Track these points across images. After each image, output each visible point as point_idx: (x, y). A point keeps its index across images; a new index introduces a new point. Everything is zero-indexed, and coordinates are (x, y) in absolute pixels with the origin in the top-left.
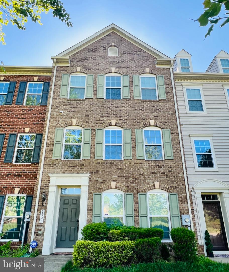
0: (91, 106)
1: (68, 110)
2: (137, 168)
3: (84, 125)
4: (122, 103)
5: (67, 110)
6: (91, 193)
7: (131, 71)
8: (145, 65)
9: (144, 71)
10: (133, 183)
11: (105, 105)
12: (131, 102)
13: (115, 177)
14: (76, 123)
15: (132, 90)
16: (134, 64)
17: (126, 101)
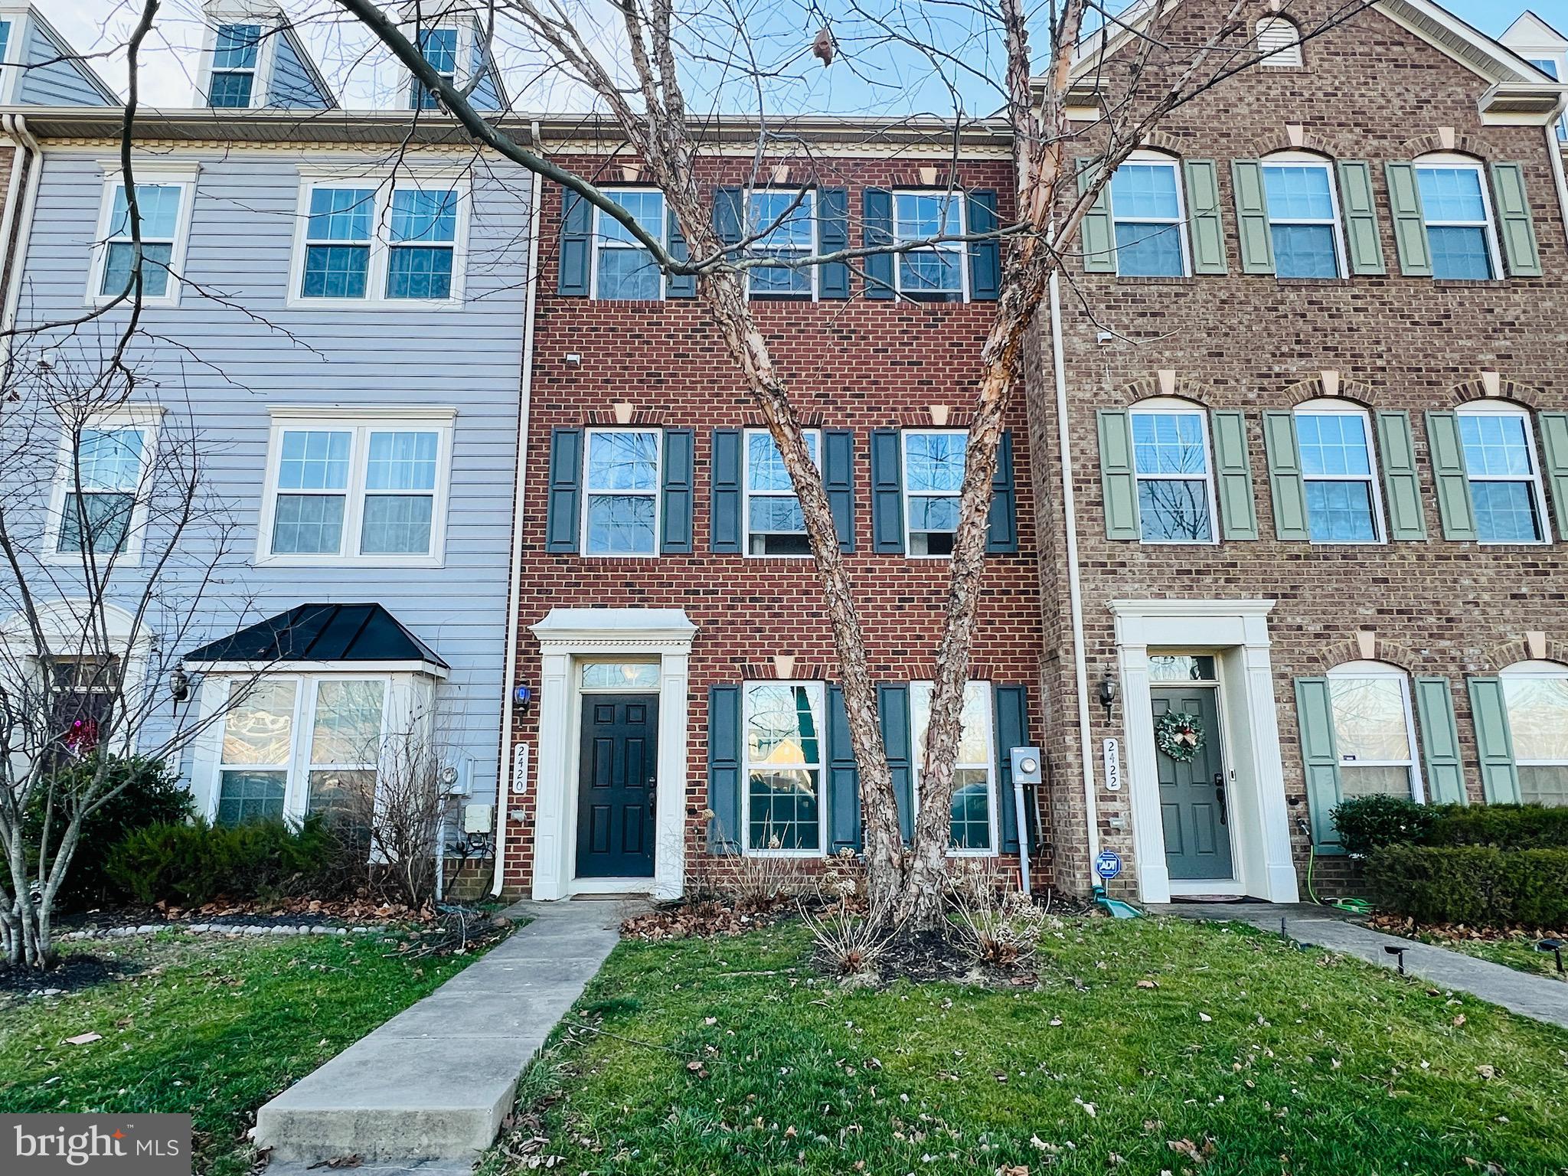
0: (1226, 311)
1: (1132, 329)
2: (1449, 578)
3: (1209, 394)
4: (1354, 297)
5: (1127, 327)
6: (1283, 676)
7: (1375, 143)
8: (1434, 113)
9: (1429, 140)
10: (1441, 637)
11: (1282, 303)
12: (1394, 289)
13: (1368, 612)
14: (1177, 388)
15: (1389, 232)
16: (1381, 108)
17: (1371, 284)
